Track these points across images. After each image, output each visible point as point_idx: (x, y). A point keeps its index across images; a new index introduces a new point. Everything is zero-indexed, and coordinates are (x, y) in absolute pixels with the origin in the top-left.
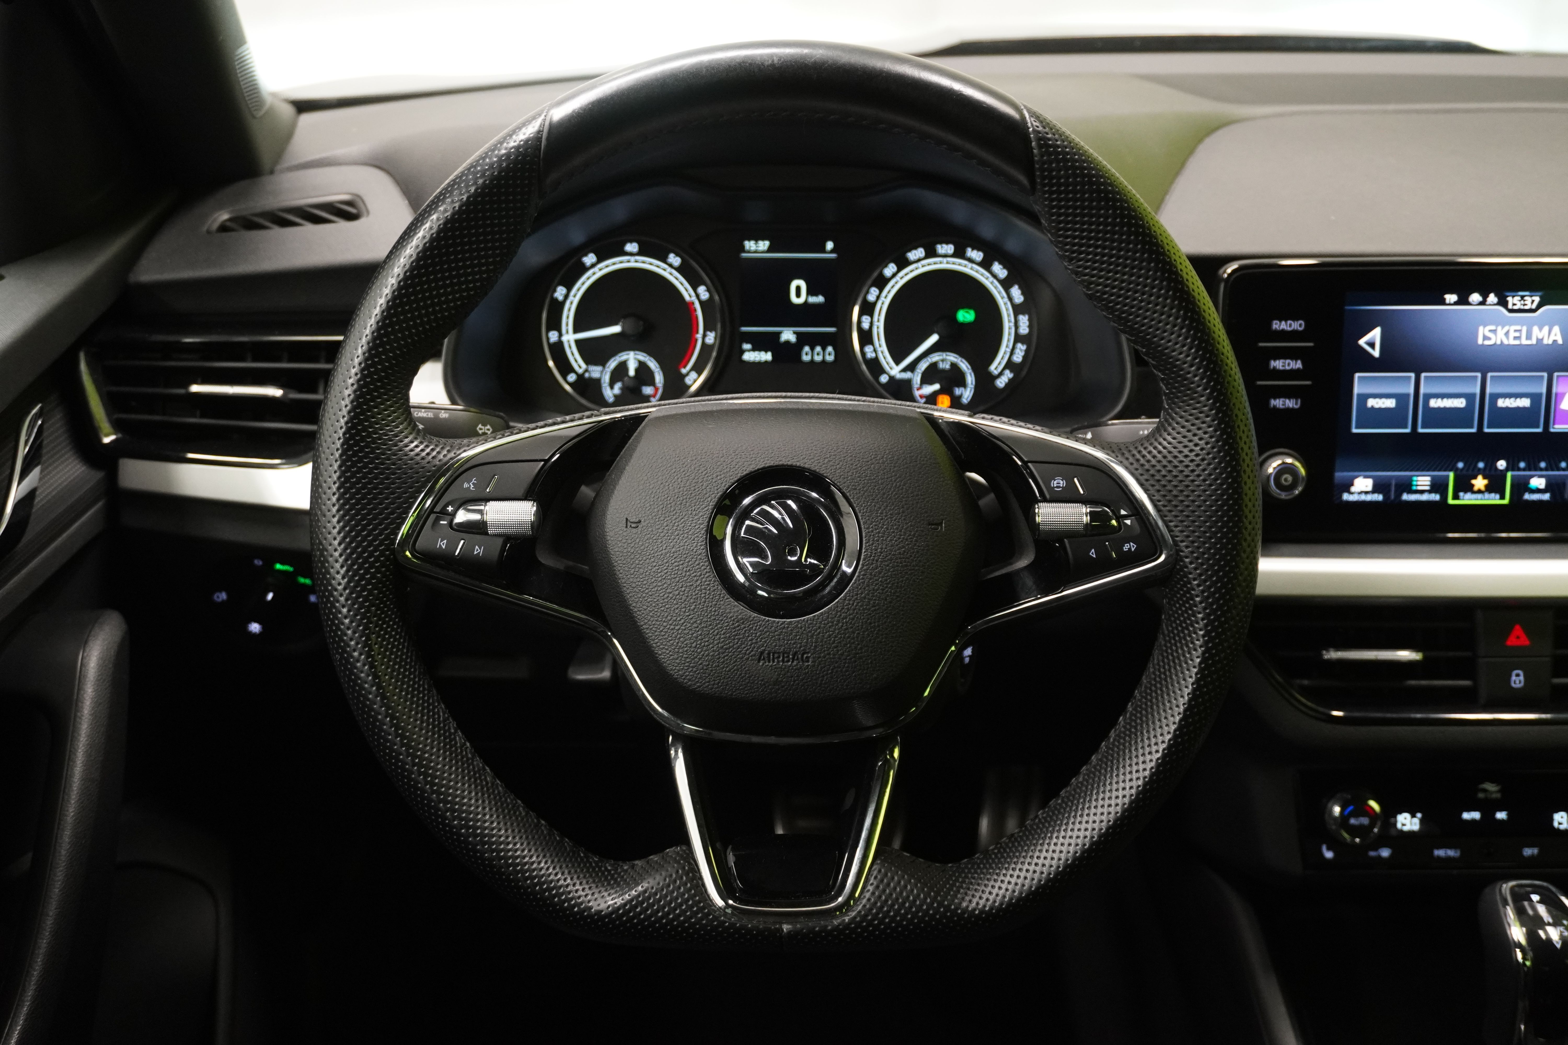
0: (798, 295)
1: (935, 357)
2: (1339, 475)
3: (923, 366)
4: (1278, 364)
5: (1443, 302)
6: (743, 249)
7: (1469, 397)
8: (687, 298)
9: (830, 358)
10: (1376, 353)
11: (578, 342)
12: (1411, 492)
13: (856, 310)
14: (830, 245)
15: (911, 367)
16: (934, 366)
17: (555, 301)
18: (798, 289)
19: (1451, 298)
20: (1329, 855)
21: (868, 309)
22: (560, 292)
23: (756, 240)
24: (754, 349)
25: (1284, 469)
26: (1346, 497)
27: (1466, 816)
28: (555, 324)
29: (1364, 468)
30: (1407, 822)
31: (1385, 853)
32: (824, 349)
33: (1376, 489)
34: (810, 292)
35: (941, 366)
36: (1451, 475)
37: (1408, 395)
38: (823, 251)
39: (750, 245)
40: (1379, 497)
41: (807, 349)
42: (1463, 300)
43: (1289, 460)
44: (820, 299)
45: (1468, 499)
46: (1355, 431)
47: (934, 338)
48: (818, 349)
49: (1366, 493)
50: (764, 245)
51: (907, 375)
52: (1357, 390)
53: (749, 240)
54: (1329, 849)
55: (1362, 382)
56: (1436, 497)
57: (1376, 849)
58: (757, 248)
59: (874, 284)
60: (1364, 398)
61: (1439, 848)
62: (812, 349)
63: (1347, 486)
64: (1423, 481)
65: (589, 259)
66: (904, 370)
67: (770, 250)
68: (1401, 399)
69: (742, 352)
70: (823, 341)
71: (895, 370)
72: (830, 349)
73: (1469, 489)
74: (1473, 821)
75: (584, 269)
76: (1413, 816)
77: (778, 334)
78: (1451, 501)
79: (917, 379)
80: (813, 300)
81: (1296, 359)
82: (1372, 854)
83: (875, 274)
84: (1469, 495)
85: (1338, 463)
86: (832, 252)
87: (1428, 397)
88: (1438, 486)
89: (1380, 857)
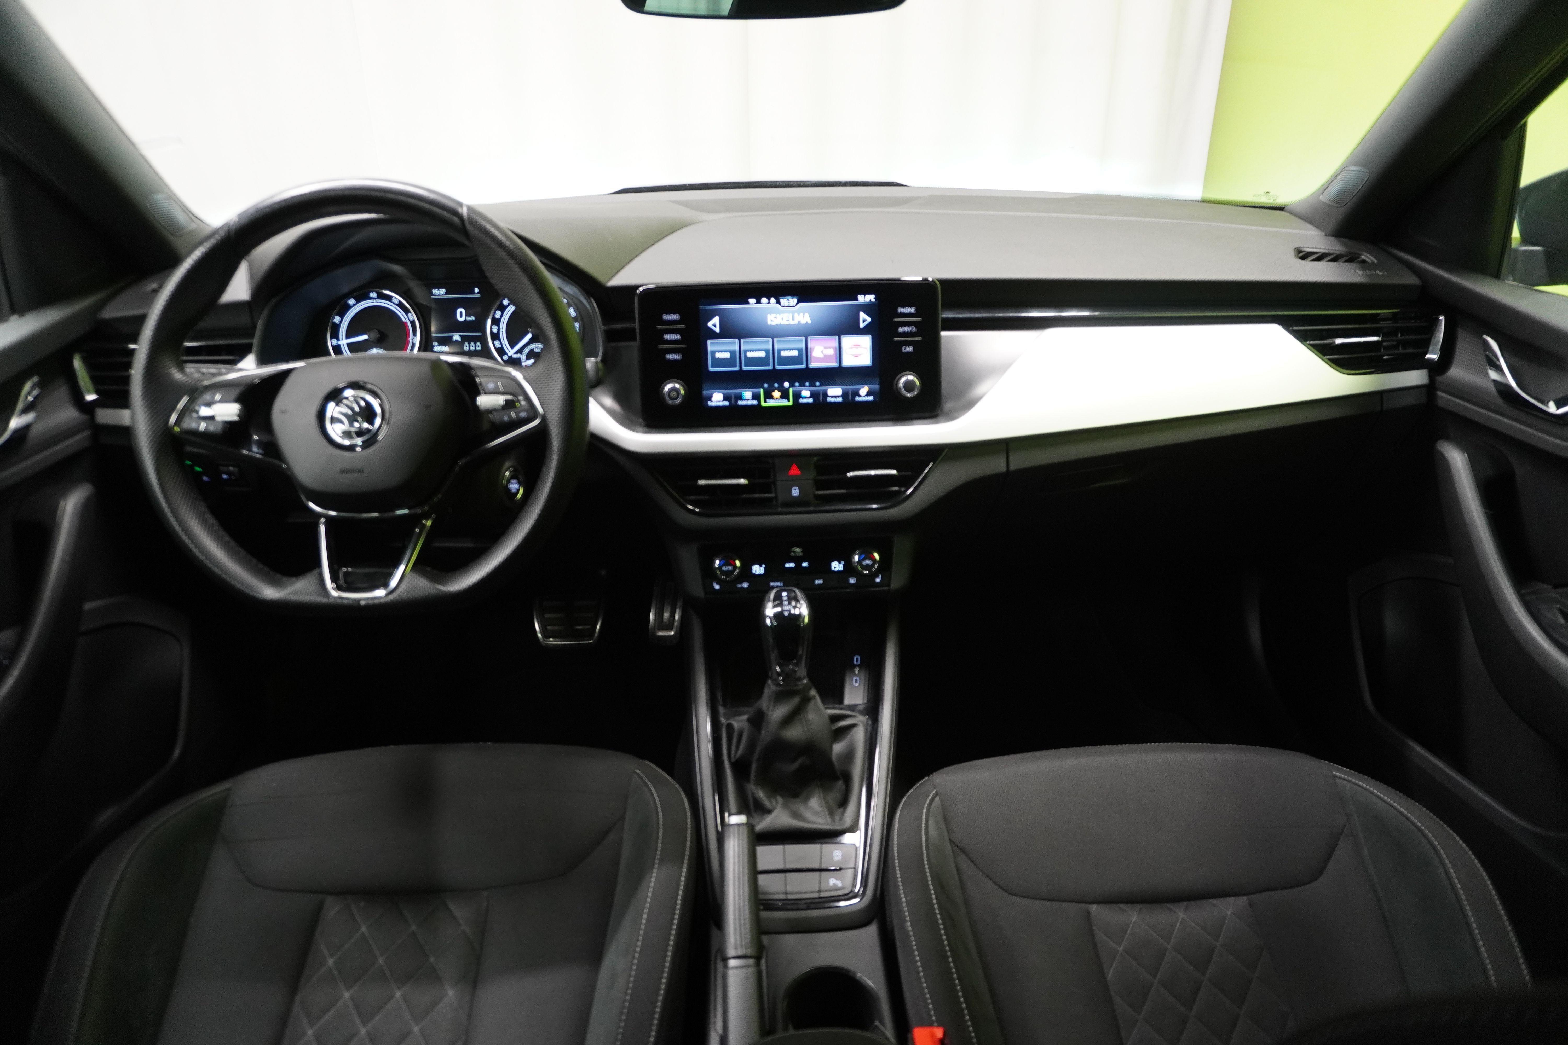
0: (461, 316)
1: (533, 346)
2: (705, 392)
3: (527, 350)
4: (668, 337)
5: (748, 303)
6: (432, 294)
7: (767, 351)
8: (404, 320)
9: (479, 348)
10: (717, 330)
11: (348, 344)
12: (742, 399)
13: (489, 321)
14: (476, 290)
15: (520, 351)
16: (532, 350)
17: (334, 324)
18: (461, 313)
19: (752, 301)
20: (717, 587)
21: (496, 322)
22: (337, 319)
23: (438, 288)
24: (439, 345)
25: (673, 389)
26: (710, 403)
27: (787, 565)
28: (335, 335)
29: (718, 388)
30: (758, 569)
31: (745, 585)
32: (475, 344)
33: (725, 399)
34: (467, 315)
35: (536, 350)
36: (762, 391)
37: (735, 351)
38: (474, 293)
39: (435, 291)
40: (726, 403)
41: (466, 344)
42: (758, 302)
43: (677, 386)
44: (472, 318)
45: (771, 403)
46: (711, 369)
47: (529, 336)
48: (472, 344)
49: (720, 401)
50: (443, 291)
51: (518, 356)
52: (710, 348)
53: (435, 289)
54: (717, 584)
55: (712, 345)
56: (755, 402)
57: (741, 583)
58: (440, 293)
59: (498, 309)
60: (713, 353)
61: (773, 581)
62: (469, 344)
63: (710, 398)
64: (748, 394)
65: (352, 302)
66: (516, 353)
67: (446, 294)
68: (733, 353)
69: (433, 346)
70: (474, 339)
71: (511, 352)
72: (478, 344)
73: (771, 397)
74: (791, 568)
75: (349, 307)
76: (761, 566)
77: (451, 337)
78: (763, 404)
79: (524, 357)
80: (469, 318)
81: (677, 334)
82: (739, 586)
83: (498, 303)
84: (771, 401)
85: (704, 386)
86: (478, 293)
87: (745, 352)
88: (756, 397)
89: (743, 588)
